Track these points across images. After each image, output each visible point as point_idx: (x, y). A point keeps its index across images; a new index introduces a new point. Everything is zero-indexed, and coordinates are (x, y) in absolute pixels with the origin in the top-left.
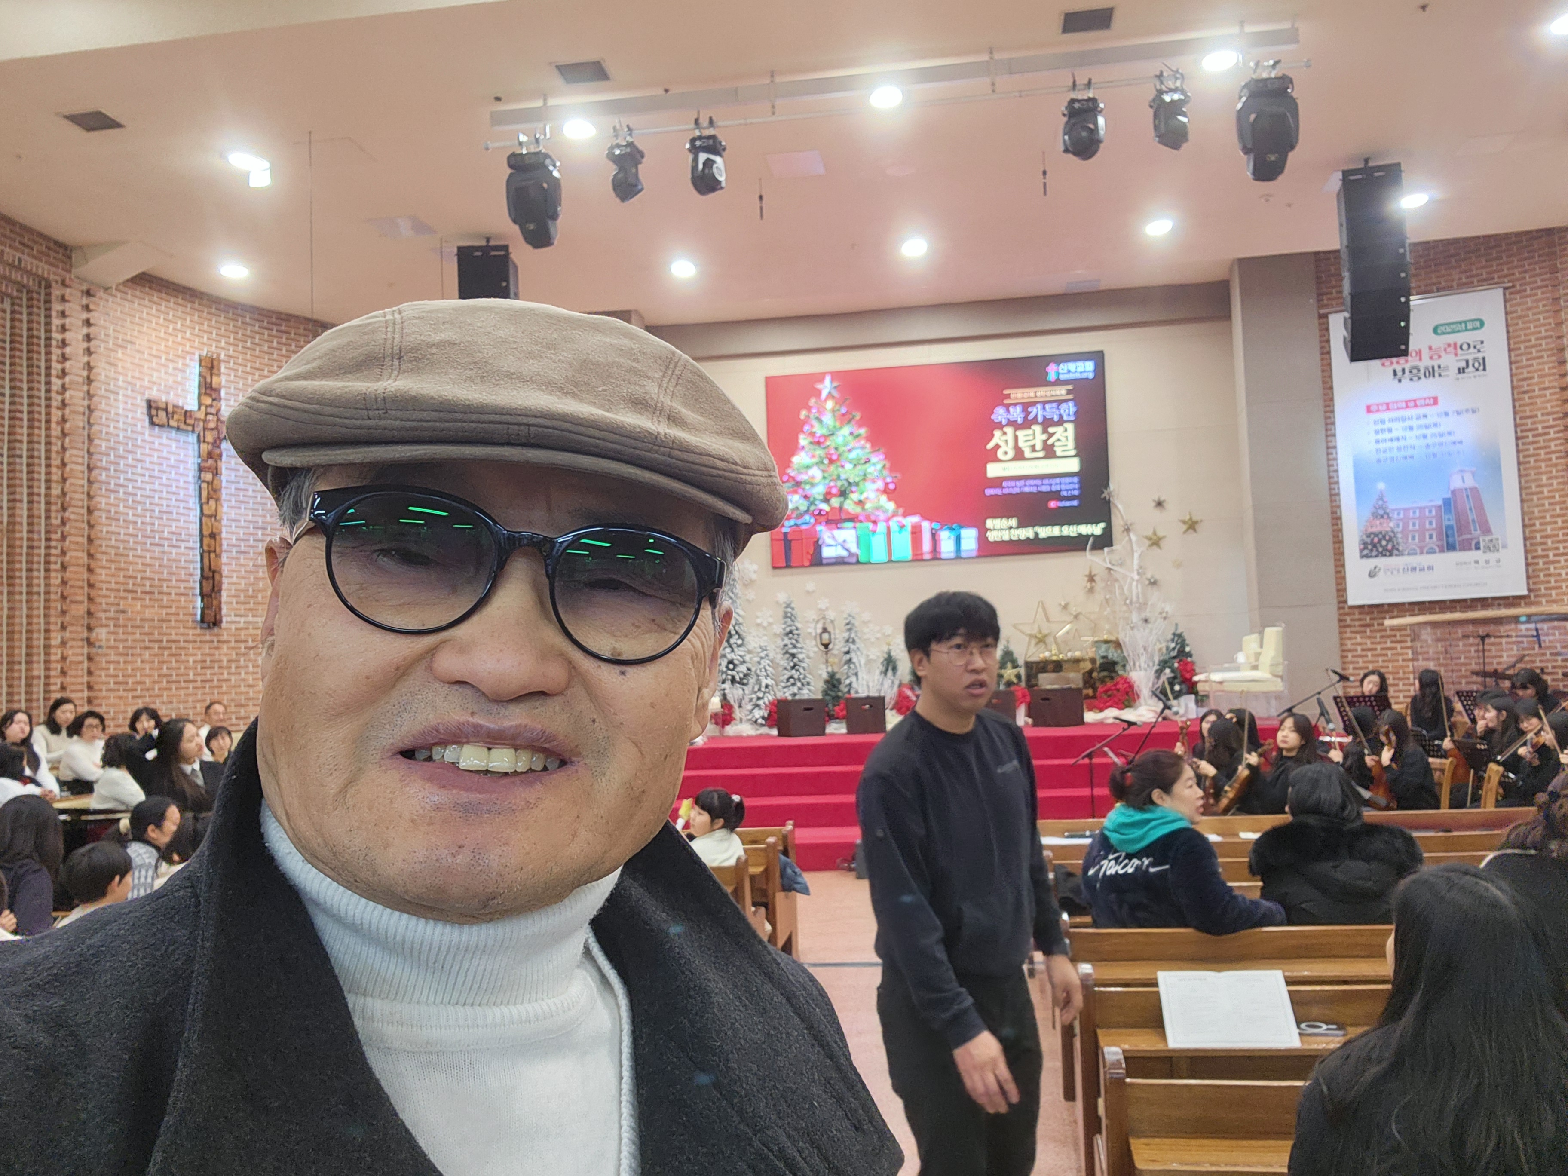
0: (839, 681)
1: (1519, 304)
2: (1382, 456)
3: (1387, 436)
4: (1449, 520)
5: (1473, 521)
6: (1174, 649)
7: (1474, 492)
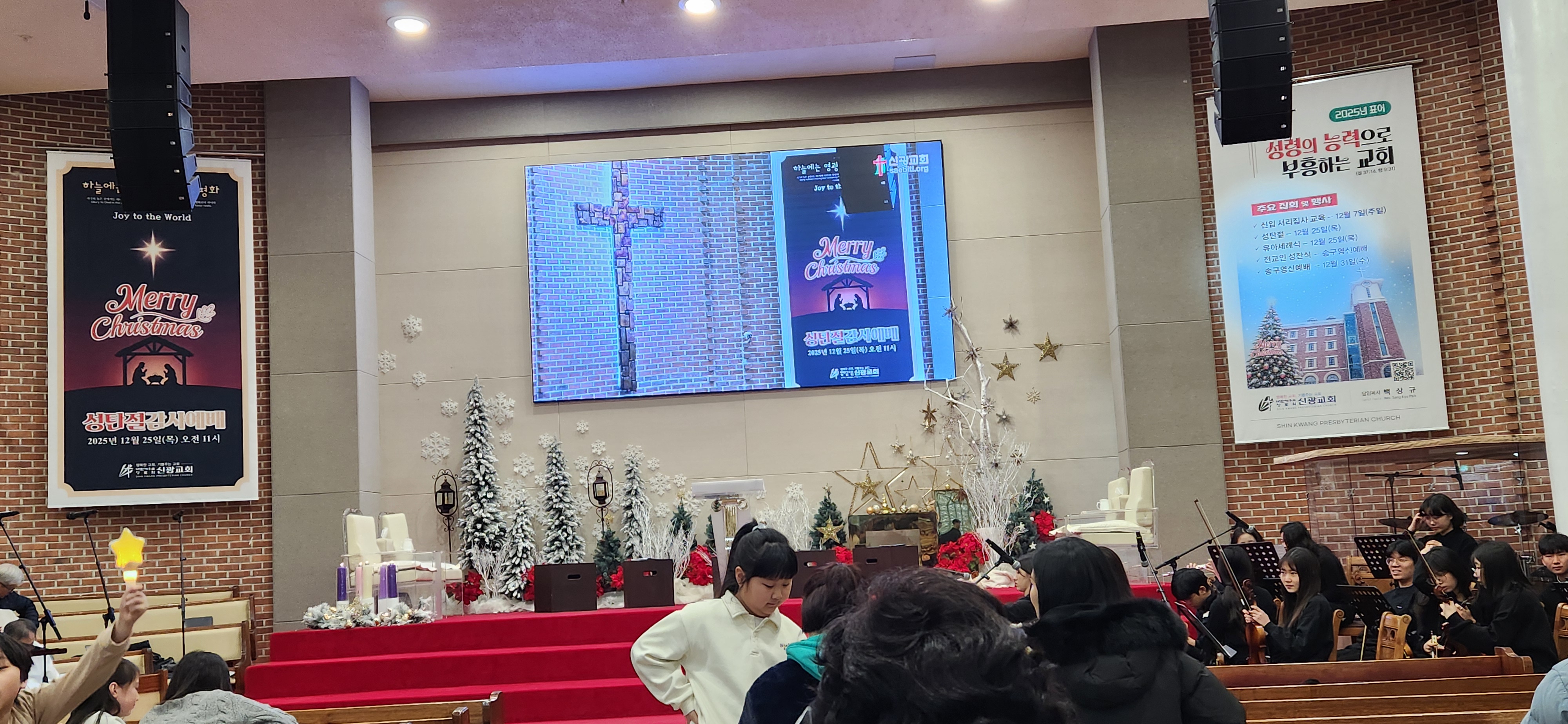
0: (617, 543)
1: (1431, 84)
2: (1271, 265)
3: (1277, 241)
4: (1353, 341)
5: (1382, 342)
6: (1030, 499)
7: (1382, 307)
